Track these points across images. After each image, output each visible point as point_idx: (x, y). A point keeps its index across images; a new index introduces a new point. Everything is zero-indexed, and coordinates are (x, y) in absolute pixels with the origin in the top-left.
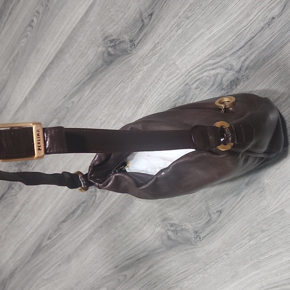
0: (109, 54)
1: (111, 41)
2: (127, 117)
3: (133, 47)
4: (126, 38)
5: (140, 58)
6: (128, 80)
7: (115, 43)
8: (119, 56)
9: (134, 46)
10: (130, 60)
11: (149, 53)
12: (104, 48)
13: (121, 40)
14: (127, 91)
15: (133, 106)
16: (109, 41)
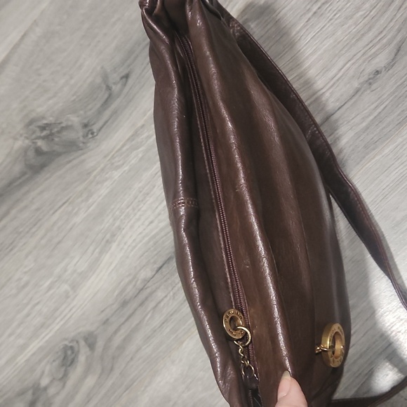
0: (38, 152)
1: (43, 128)
2: (79, 271)
3: (90, 136)
4: (75, 120)
5: (105, 157)
6: (80, 199)
7: (51, 130)
8: (59, 155)
9: (92, 133)
10: (83, 161)
11: (123, 146)
12: (27, 141)
13: (63, 125)
14: (77, 219)
15: (91, 248)
16: (39, 127)
